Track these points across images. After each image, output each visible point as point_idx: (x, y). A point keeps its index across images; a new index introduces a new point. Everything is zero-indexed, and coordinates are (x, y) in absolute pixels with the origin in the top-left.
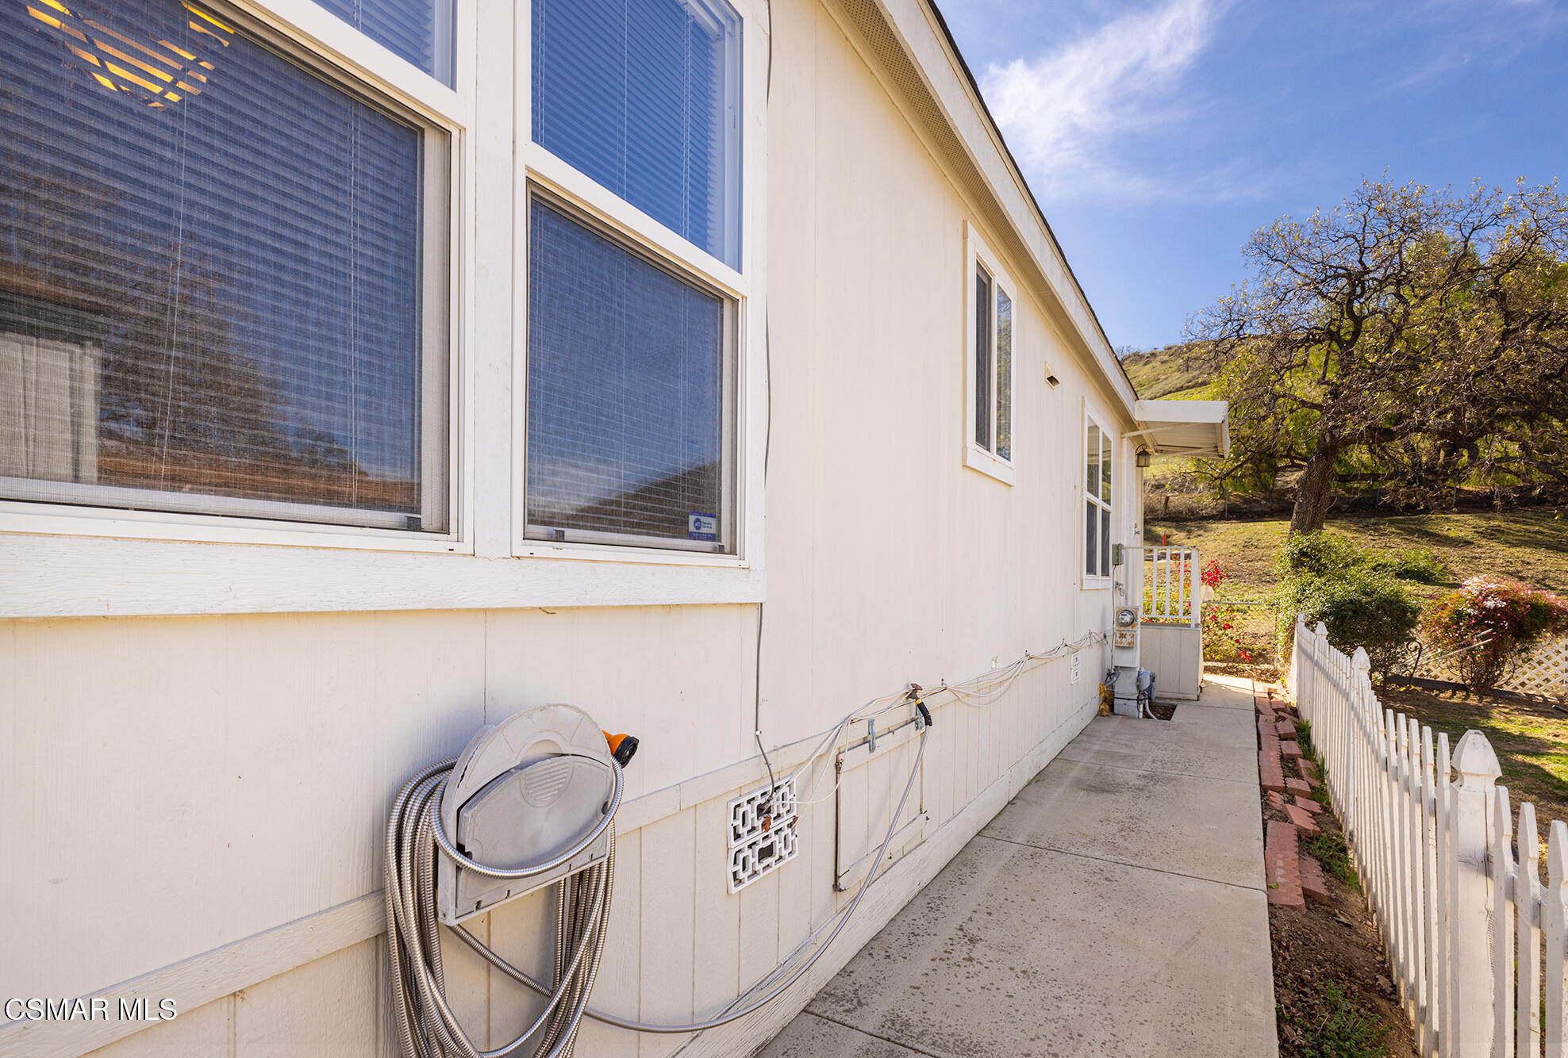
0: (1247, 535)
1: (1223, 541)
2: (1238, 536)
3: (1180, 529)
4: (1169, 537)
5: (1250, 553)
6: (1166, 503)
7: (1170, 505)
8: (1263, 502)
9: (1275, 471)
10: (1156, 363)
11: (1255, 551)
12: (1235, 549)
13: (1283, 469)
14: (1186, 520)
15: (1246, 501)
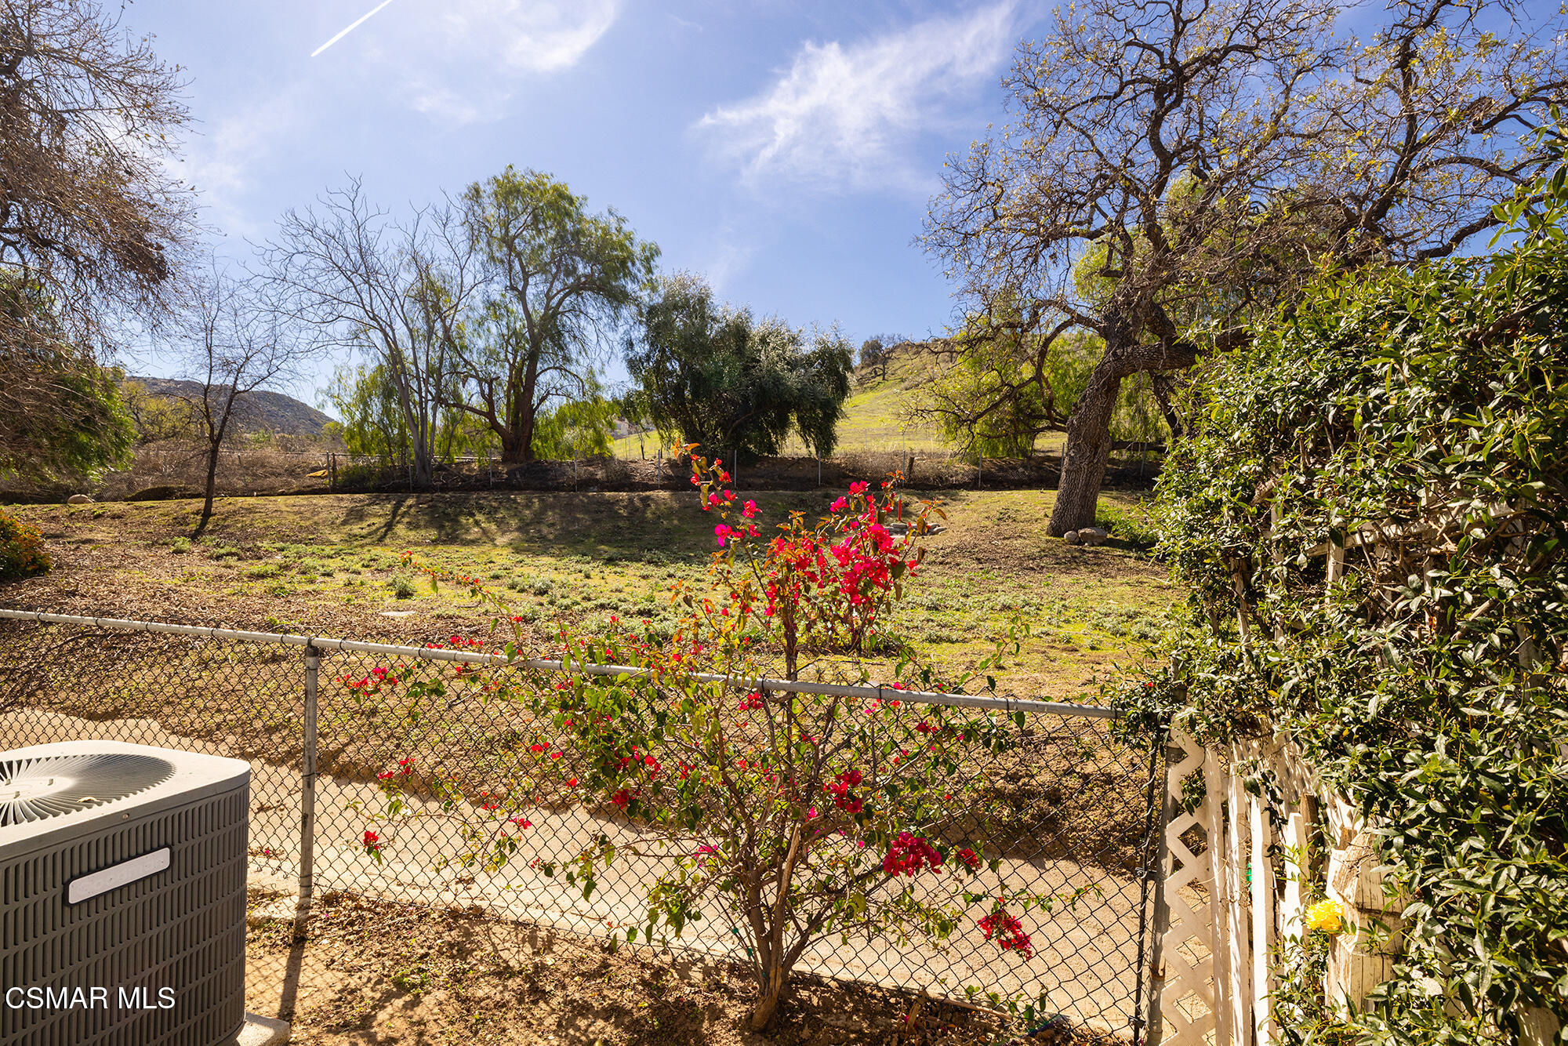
0: (1003, 504)
1: (974, 511)
2: (992, 506)
3: (921, 497)
4: (907, 505)
5: (1006, 528)
6: (911, 466)
7: (916, 469)
8: (1021, 470)
9: (1033, 433)
10: (925, 353)
11: (1014, 525)
12: (987, 523)
13: (1042, 430)
14: (933, 488)
15: (1001, 468)
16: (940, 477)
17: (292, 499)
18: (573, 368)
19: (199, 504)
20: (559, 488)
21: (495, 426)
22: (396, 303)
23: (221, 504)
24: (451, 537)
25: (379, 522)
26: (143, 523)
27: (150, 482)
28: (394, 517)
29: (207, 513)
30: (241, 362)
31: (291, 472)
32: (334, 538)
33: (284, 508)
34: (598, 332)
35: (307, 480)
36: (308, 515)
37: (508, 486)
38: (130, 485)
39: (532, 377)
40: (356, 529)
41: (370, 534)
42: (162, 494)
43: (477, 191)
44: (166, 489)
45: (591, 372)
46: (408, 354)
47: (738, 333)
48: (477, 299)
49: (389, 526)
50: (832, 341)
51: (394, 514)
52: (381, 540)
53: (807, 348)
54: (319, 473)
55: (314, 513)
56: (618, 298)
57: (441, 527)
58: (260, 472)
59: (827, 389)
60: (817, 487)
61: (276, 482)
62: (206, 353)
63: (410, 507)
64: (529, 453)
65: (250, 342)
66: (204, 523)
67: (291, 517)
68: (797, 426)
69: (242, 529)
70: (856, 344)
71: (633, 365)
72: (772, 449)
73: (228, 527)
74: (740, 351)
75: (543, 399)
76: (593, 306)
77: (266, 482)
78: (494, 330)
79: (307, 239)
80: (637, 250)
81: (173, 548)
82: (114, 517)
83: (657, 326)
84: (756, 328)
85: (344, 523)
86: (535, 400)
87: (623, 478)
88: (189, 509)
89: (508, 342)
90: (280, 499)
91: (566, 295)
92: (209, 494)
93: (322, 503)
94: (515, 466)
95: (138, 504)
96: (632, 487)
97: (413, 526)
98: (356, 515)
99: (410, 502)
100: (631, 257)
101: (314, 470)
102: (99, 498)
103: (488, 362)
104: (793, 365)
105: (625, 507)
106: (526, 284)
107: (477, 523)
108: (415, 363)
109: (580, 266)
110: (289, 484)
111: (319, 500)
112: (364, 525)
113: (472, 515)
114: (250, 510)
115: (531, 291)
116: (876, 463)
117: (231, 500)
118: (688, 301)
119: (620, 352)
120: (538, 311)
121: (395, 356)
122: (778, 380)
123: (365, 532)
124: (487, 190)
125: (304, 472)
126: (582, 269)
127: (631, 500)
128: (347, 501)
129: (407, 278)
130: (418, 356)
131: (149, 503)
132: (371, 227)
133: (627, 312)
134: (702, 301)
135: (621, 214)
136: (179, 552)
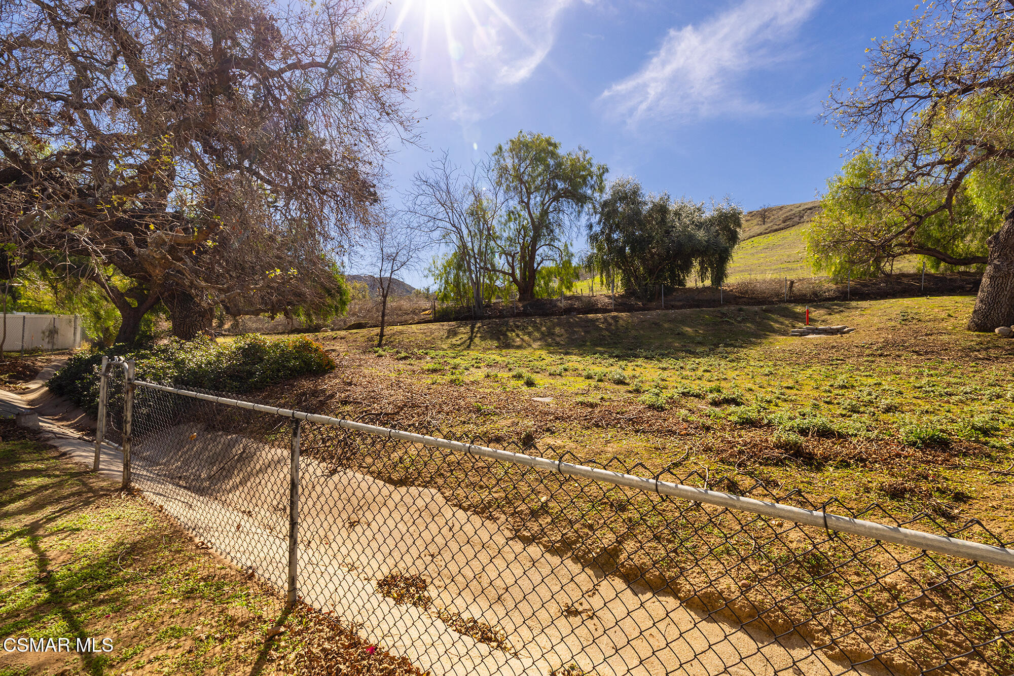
6: (792, 287)
7: (795, 288)
8: (883, 285)
15: (865, 285)
16: (815, 294)
17: (419, 326)
18: (556, 244)
19: (377, 330)
20: (553, 314)
21: (515, 280)
22: (462, 217)
23: (388, 330)
24: (507, 345)
25: (465, 337)
26: (354, 341)
27: (353, 320)
28: (472, 334)
29: (382, 335)
30: (394, 255)
31: (414, 312)
32: (444, 346)
33: (416, 331)
34: (570, 220)
35: (422, 315)
36: (429, 334)
37: (524, 314)
38: (345, 322)
39: (534, 251)
40: (454, 341)
41: (462, 344)
42: (359, 326)
43: (500, 148)
44: (360, 324)
45: (566, 245)
46: (469, 245)
47: (661, 209)
48: (503, 212)
49: (471, 339)
50: (725, 207)
51: (472, 332)
52: (469, 347)
53: (708, 215)
54: (427, 312)
55: (432, 333)
56: (581, 200)
57: (498, 339)
58: (400, 313)
59: (723, 240)
60: (720, 305)
61: (407, 317)
62: (380, 251)
63: (479, 327)
64: (532, 295)
65: (398, 244)
66: (381, 340)
67: (421, 335)
68: (698, 268)
69: (399, 343)
70: (744, 210)
71: (593, 238)
72: (682, 283)
73: (392, 342)
74: (663, 221)
75: (539, 264)
76: (568, 207)
77: (403, 318)
78: (512, 226)
79: (424, 187)
80: (594, 169)
81: (377, 354)
82: (341, 338)
83: (609, 212)
84: (673, 206)
85: (448, 337)
86: (535, 265)
87: (589, 306)
88: (373, 333)
89: (519, 233)
90: (413, 326)
91: (551, 203)
92: (382, 325)
93: (434, 327)
94: (526, 303)
95: (350, 331)
96: (597, 311)
97: (483, 338)
98: (452, 333)
99: (479, 325)
100: (591, 174)
101: (424, 310)
102: (332, 330)
103: (510, 245)
104: (699, 226)
105: (603, 323)
106: (529, 199)
107: (518, 335)
108: (473, 250)
109: (559, 184)
110: (413, 318)
111: (431, 326)
112: (457, 339)
113: (514, 331)
114: (401, 333)
115: (532, 202)
116: (763, 287)
117: (391, 328)
118: (626, 194)
119: (585, 232)
120: (537, 213)
121: (464, 246)
122: (691, 237)
123: (459, 343)
124: (506, 147)
125: (420, 312)
126: (560, 185)
127: (605, 319)
128: (446, 325)
129: (468, 204)
130: (474, 245)
131: (355, 331)
132: (453, 176)
133: (588, 207)
134: (635, 193)
135: (585, 149)
136: (380, 356)
